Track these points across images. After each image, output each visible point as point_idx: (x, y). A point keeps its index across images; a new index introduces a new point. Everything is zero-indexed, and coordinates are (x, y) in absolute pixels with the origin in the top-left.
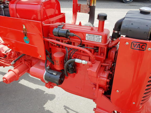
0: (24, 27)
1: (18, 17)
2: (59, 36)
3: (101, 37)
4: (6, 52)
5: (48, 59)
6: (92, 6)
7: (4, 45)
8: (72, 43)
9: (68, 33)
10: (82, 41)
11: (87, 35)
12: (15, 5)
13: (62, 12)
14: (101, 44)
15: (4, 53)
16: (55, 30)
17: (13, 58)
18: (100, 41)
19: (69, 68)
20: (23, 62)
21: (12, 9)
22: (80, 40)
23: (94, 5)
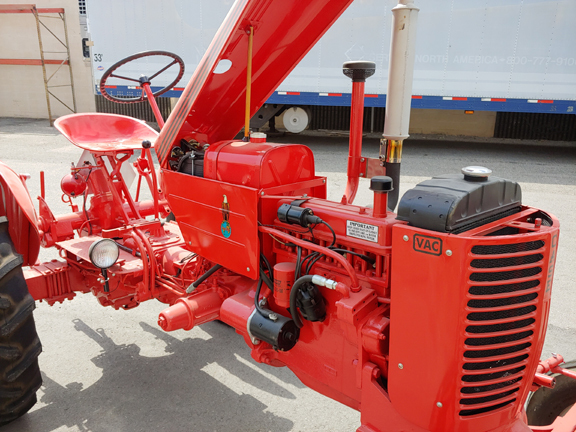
0: (225, 201)
1: (217, 179)
2: (290, 222)
3: (376, 229)
4: (182, 262)
5: (264, 277)
6: (392, 162)
7: (184, 247)
8: (321, 242)
9: (306, 216)
10: (337, 236)
11: (348, 222)
12: (216, 153)
13: (317, 174)
14: (378, 246)
15: (177, 262)
16: (283, 209)
17: (194, 275)
18: (376, 240)
19: (303, 302)
20: (214, 288)
21: (211, 162)
22: (331, 235)
23: (395, 160)
